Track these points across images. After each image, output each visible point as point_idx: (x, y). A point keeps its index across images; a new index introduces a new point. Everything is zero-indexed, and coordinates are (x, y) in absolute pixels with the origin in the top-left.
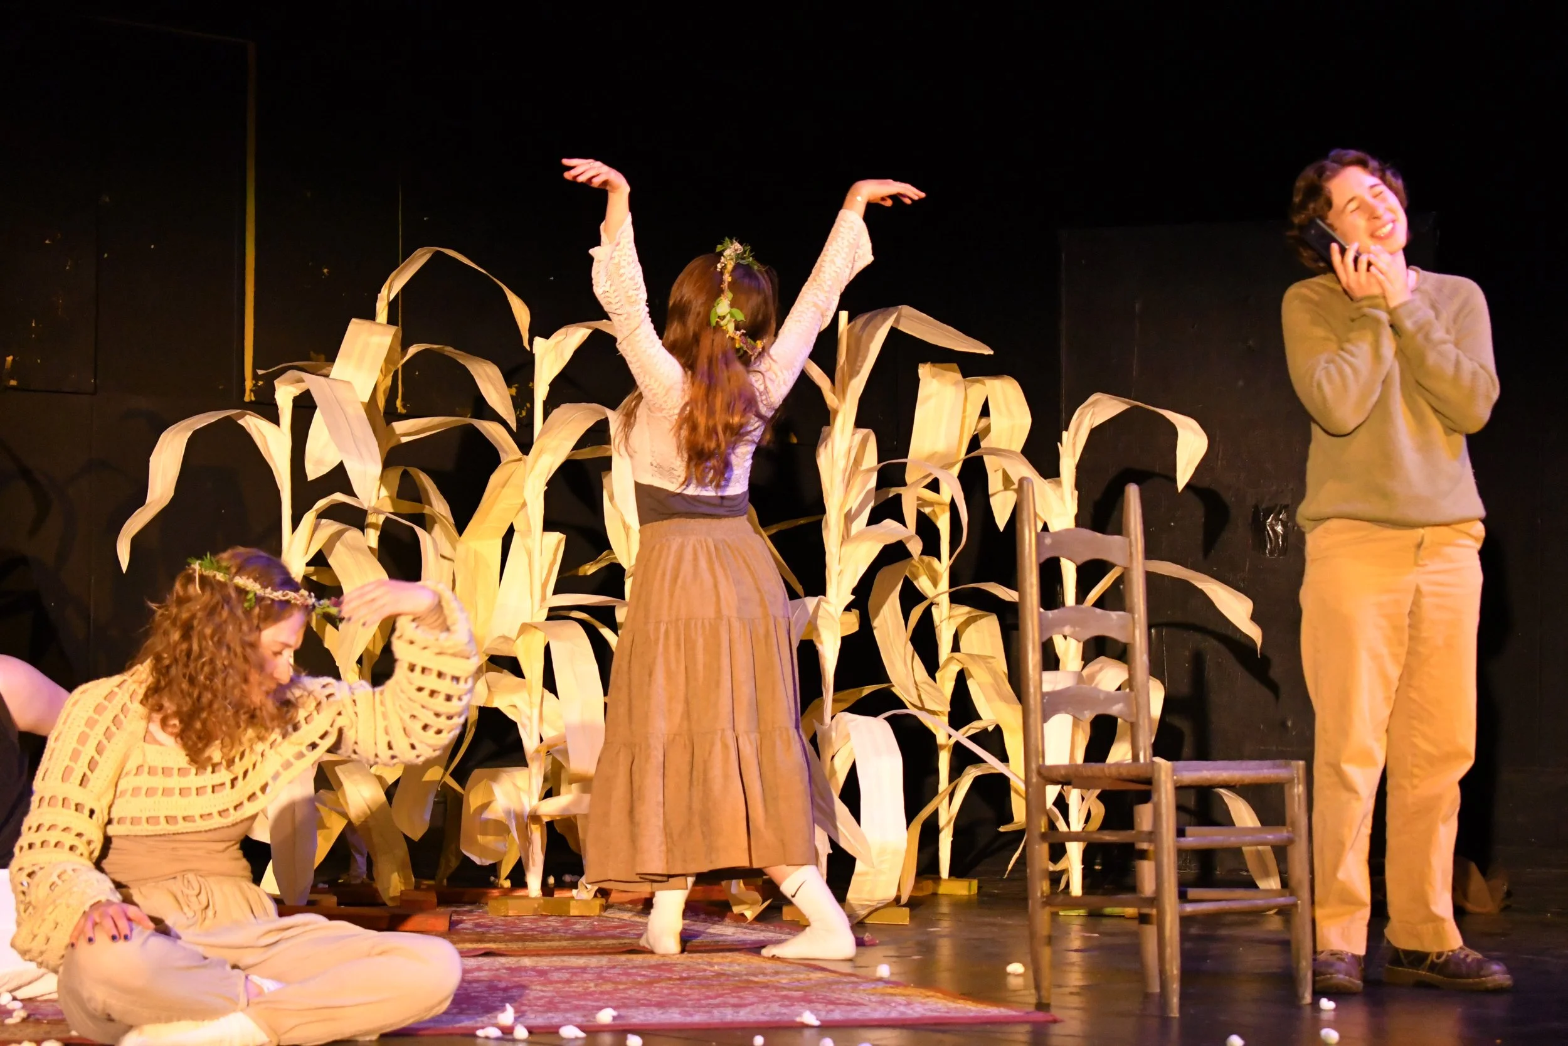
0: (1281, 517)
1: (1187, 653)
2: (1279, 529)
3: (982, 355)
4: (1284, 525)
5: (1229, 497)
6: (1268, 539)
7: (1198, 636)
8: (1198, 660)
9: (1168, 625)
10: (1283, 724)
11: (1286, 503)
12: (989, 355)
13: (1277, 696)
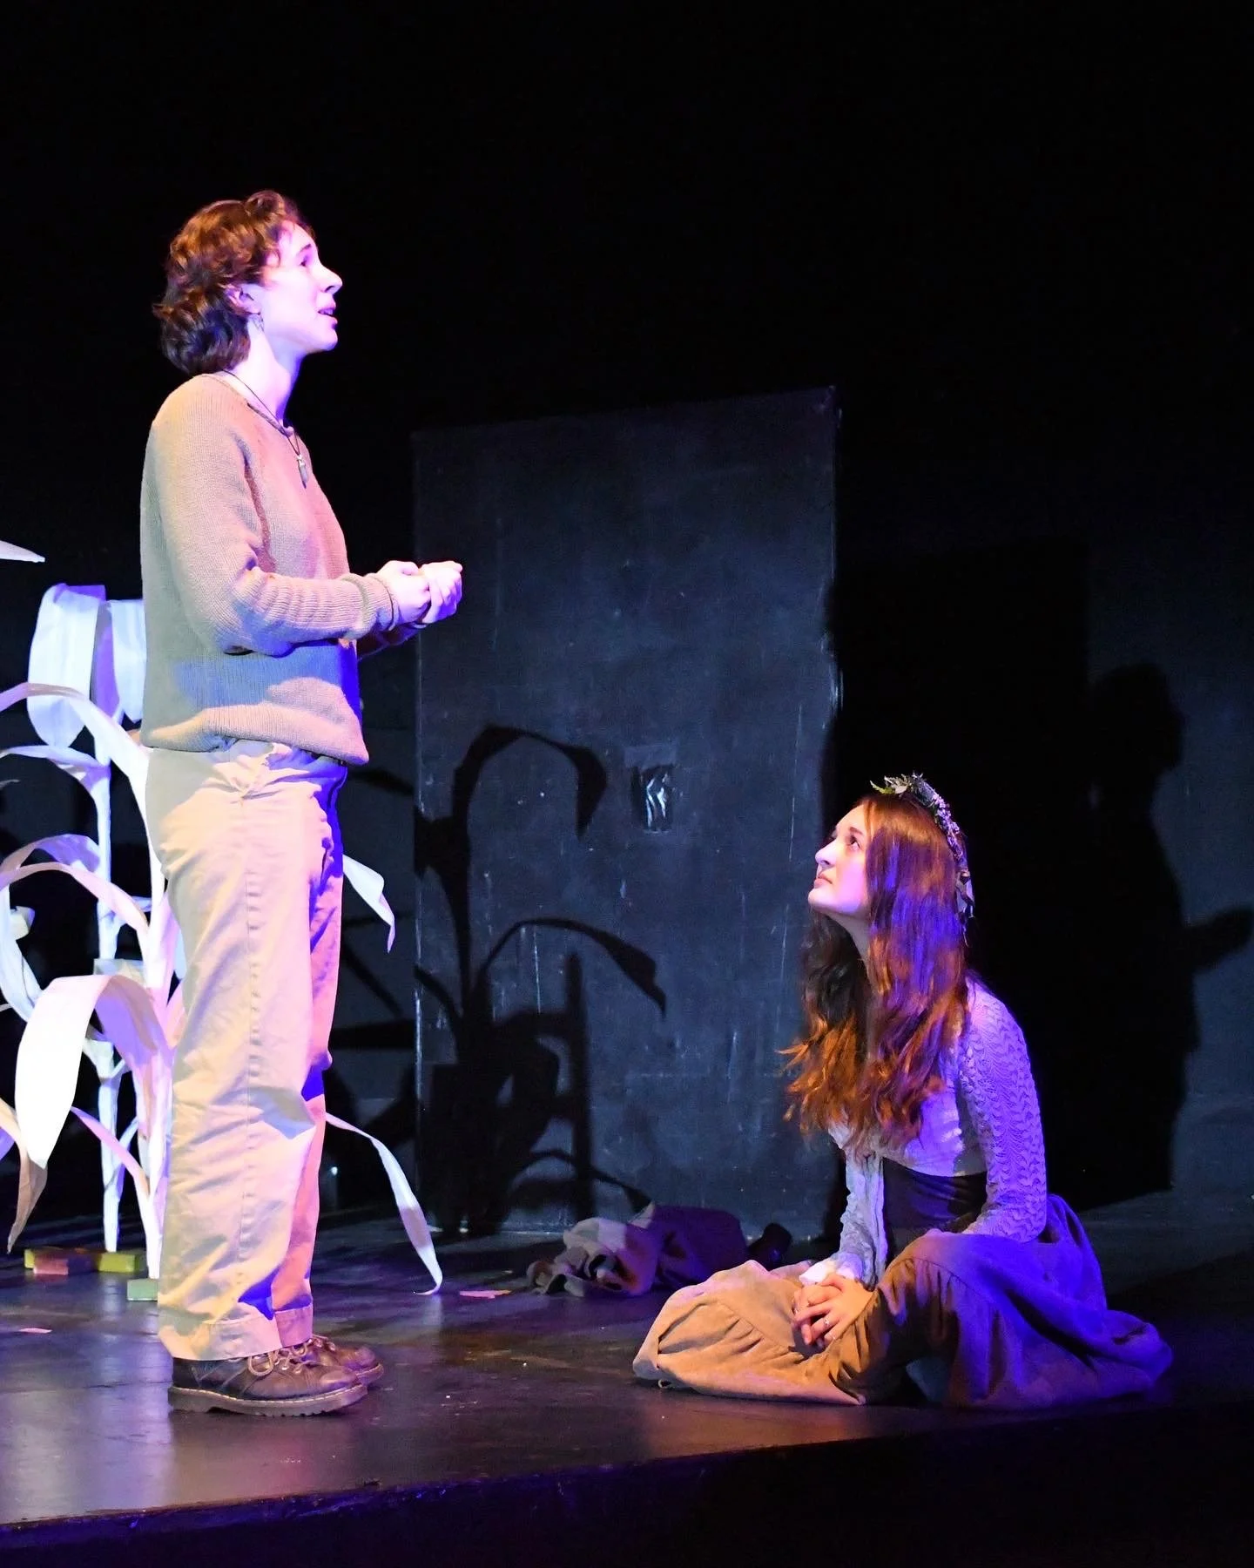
0: (663, 780)
1: (561, 957)
2: (660, 796)
3: (31, 563)
4: (668, 792)
5: (604, 756)
6: (649, 809)
7: (573, 937)
8: (573, 966)
9: (540, 922)
10: (671, 1045)
11: (669, 763)
12: (39, 563)
13: (663, 1009)
